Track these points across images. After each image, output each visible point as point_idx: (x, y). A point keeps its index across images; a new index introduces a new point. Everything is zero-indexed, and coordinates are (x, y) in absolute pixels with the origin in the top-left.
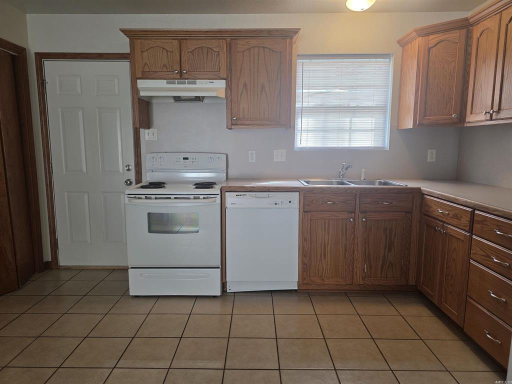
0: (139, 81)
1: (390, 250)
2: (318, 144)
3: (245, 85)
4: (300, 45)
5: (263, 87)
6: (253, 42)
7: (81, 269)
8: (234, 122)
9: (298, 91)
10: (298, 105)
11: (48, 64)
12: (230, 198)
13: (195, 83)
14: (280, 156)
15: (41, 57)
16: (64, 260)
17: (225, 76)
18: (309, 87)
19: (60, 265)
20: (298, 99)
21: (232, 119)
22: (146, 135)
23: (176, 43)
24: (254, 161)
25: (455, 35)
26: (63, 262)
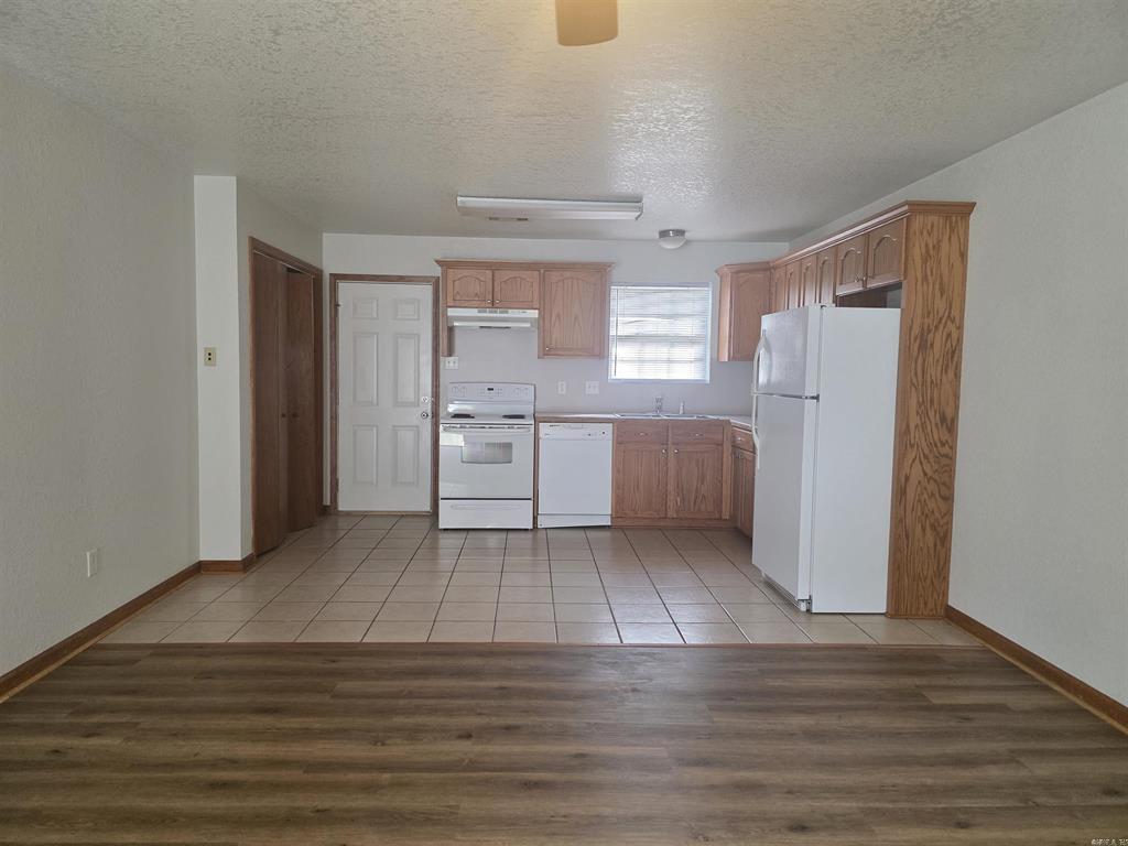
0: (449, 309)
1: (702, 483)
2: (635, 376)
3: (558, 316)
4: (616, 274)
5: (576, 318)
6: (568, 274)
7: (365, 515)
8: (547, 351)
9: (613, 319)
10: (612, 332)
11: (343, 286)
12: (544, 428)
13: (507, 312)
14: (592, 388)
15: (336, 277)
16: (344, 505)
17: (538, 306)
18: (624, 315)
19: (340, 509)
20: (613, 324)
21: (544, 349)
22: (448, 364)
23: (489, 273)
24: (564, 392)
25: (760, 276)
26: (342, 507)
